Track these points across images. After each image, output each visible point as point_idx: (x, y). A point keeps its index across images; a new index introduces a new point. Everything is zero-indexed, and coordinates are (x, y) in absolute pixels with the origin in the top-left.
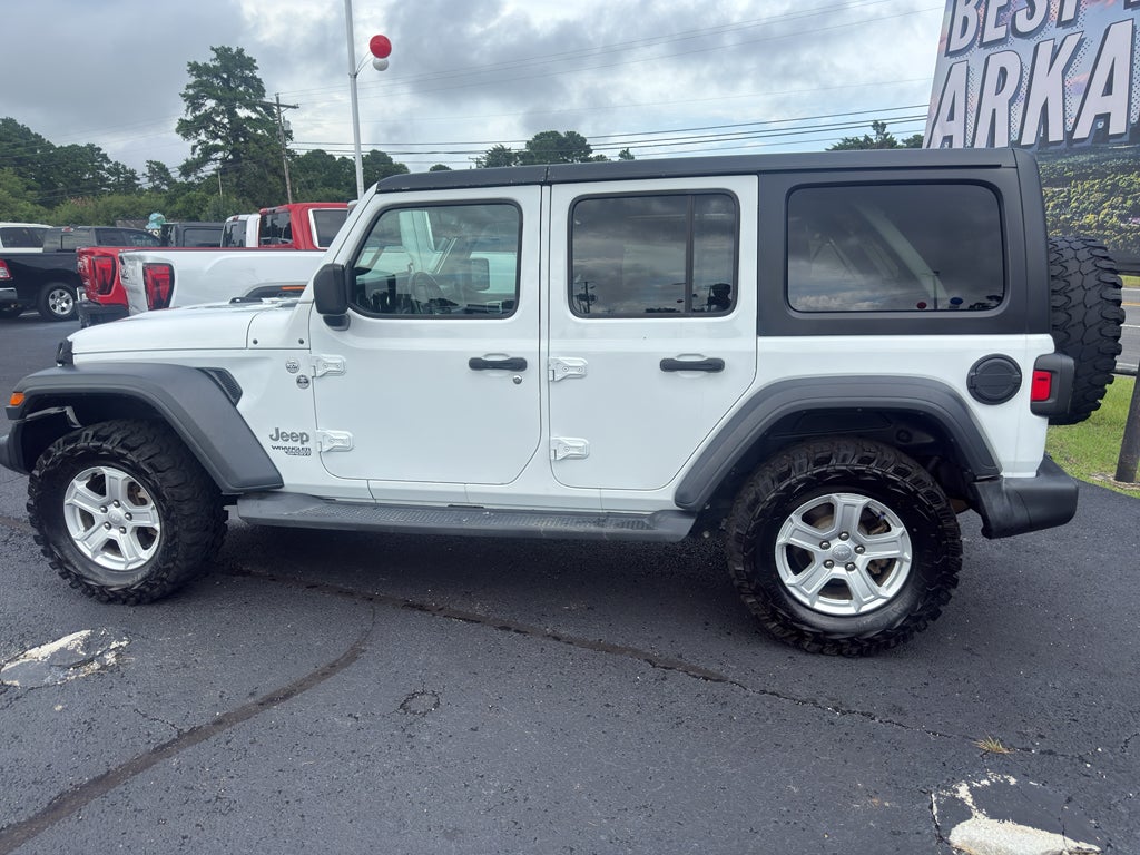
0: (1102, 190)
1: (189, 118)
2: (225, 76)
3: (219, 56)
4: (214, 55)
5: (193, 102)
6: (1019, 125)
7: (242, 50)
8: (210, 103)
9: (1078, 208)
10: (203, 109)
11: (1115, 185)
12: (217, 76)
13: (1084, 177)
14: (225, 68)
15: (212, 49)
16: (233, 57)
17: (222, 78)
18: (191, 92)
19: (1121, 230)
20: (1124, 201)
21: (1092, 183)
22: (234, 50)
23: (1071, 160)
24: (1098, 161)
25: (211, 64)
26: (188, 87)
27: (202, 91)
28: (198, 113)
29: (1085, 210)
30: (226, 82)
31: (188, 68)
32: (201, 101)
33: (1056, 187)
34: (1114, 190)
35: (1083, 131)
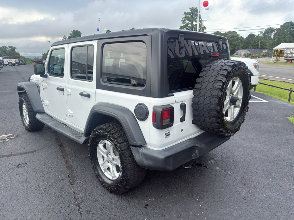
1: (182, 26)
2: (192, 14)
3: (191, 10)
4: (190, 10)
5: (184, 21)
7: (197, 8)
8: (188, 22)
10: (186, 23)
12: (190, 15)
14: (192, 13)
15: (190, 8)
16: (195, 10)
17: (191, 15)
18: (183, 19)
22: (195, 8)
25: (189, 12)
26: (183, 18)
27: (186, 19)
28: (185, 24)
30: (192, 16)
31: (184, 13)
32: (185, 21)
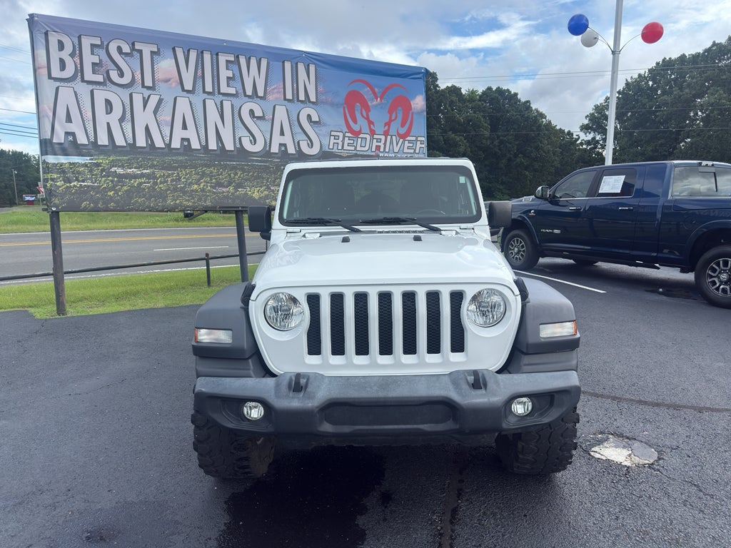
0: (197, 174)
6: (131, 135)
9: (186, 181)
11: (203, 172)
13: (185, 167)
19: (214, 193)
20: (211, 180)
21: (190, 170)
23: (174, 158)
24: (190, 160)
29: (191, 183)
33: (169, 171)
34: (204, 175)
35: (176, 144)
